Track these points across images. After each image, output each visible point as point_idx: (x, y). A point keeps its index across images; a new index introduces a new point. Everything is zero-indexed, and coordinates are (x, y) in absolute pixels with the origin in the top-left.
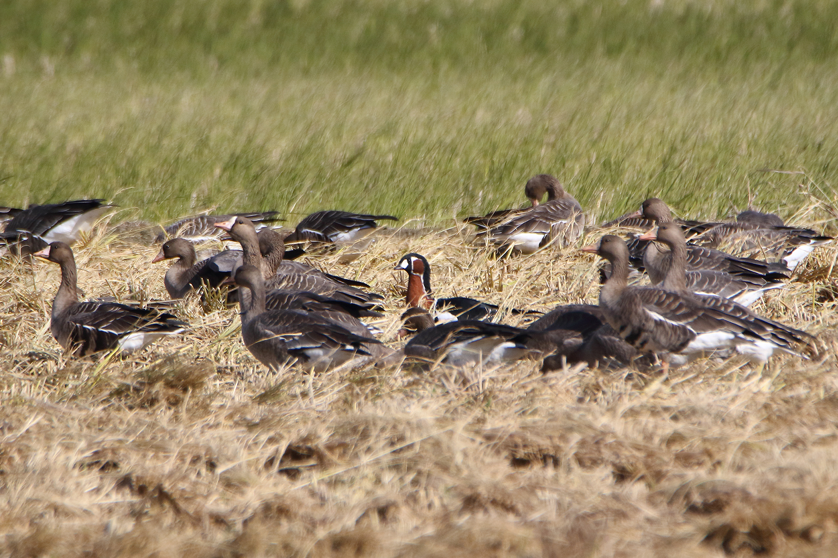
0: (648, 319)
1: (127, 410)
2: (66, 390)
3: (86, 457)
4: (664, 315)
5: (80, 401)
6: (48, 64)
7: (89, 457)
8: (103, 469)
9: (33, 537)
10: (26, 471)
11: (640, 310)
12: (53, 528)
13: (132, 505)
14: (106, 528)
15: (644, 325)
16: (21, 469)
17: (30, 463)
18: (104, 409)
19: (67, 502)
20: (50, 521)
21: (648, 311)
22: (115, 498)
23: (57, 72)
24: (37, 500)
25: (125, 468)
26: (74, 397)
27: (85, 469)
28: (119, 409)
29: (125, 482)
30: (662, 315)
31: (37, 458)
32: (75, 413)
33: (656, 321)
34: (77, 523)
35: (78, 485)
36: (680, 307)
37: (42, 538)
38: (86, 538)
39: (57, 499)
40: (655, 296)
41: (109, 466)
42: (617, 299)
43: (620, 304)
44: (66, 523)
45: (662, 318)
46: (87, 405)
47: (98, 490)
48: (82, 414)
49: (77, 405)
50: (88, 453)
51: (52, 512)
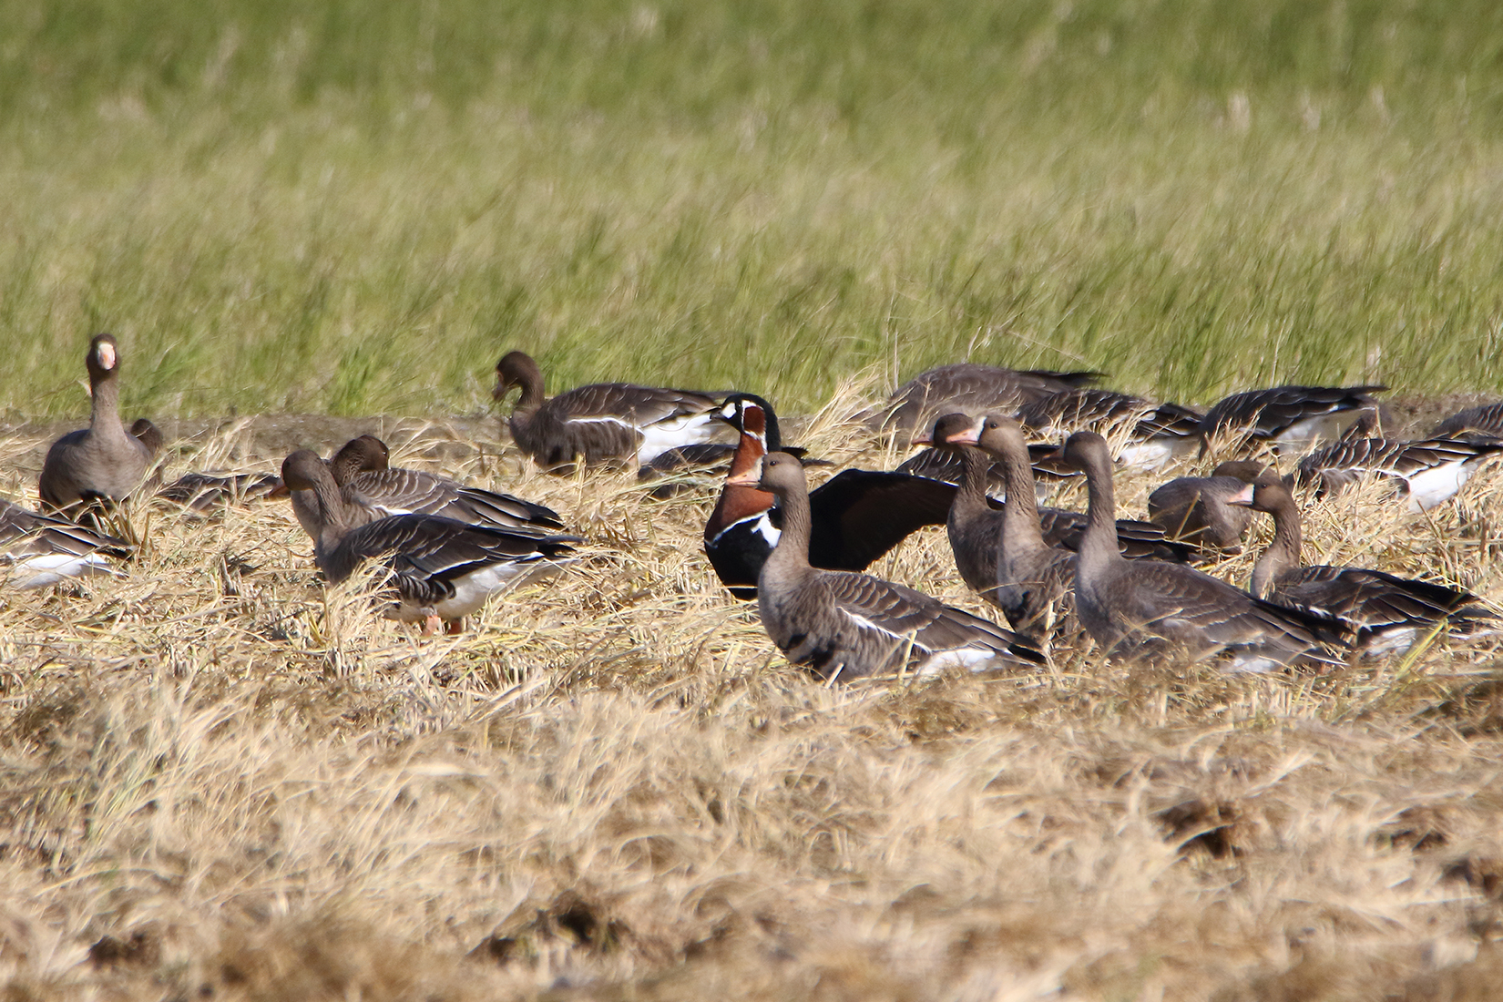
1: (1461, 738)
2: (1349, 702)
3: (1387, 823)
4: (876, 619)
5: (1376, 721)
7: (1394, 823)
9: (1295, 971)
10: (1282, 849)
11: (833, 610)
13: (1471, 910)
14: (1425, 954)
15: (839, 636)
16: (1272, 845)
17: (1288, 835)
18: (1419, 737)
19: (1356, 905)
20: (1326, 941)
21: (846, 612)
22: (1442, 895)
24: (1302, 904)
25: (1458, 846)
26: (1365, 715)
27: (1387, 847)
28: (1444, 737)
29: (1458, 871)
30: (871, 619)
31: (1298, 829)
32: (1368, 744)
33: (861, 629)
34: (1371, 945)
36: (902, 605)
37: (1312, 972)
38: (1392, 972)
39: (1337, 901)
40: (857, 588)
41: (1429, 841)
44: (1353, 944)
46: (1388, 729)
48: (1379, 746)
49: (1371, 730)
50: (1391, 818)
51: (1330, 925)
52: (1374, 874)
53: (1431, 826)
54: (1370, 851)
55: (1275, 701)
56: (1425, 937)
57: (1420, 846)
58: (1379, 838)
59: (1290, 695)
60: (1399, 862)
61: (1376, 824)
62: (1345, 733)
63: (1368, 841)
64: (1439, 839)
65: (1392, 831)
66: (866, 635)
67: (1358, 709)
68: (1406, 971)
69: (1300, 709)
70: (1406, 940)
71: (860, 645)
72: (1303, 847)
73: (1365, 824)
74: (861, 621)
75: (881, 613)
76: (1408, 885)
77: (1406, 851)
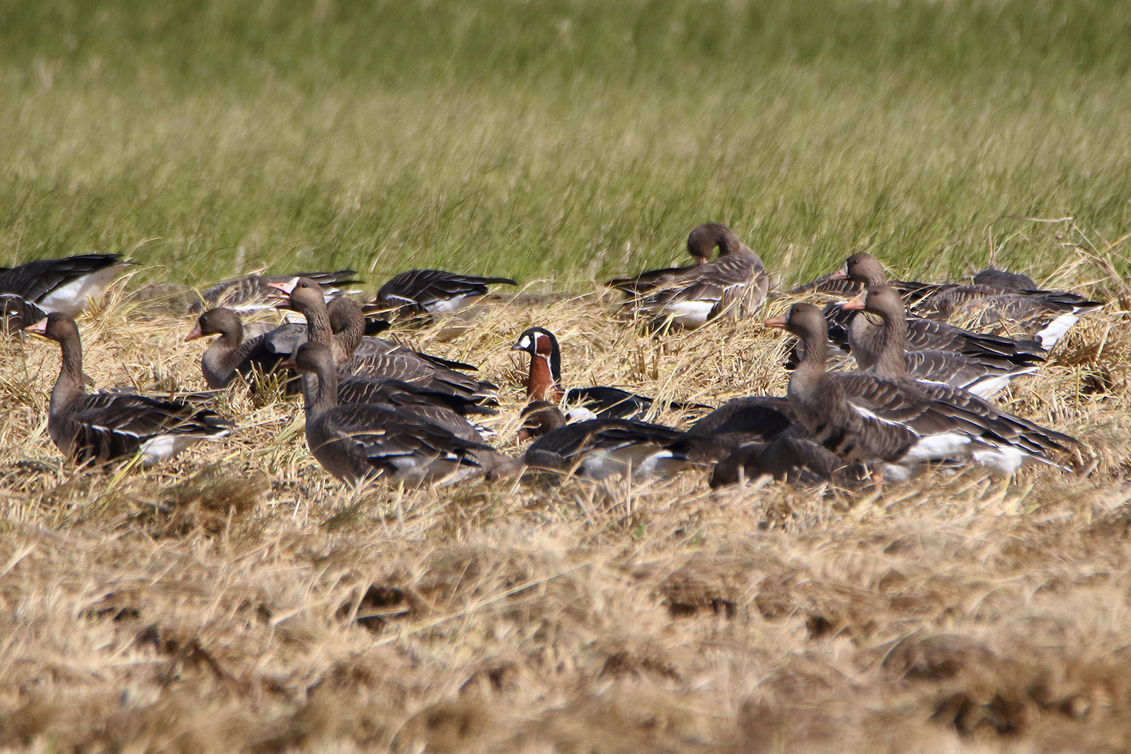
0: (854, 416)
1: (151, 539)
2: (68, 513)
3: (96, 603)
4: (876, 411)
5: (88, 527)
6: (45, 72)
7: (100, 603)
8: (118, 618)
9: (23, 712)
10: (15, 621)
11: (843, 405)
12: (52, 697)
13: (158, 667)
14: (123, 698)
15: (848, 425)
16: (10, 618)
17: (20, 611)
18: (120, 538)
19: (72, 664)
20: (48, 690)
21: (853, 406)
22: (135, 657)
23: (58, 82)
24: (31, 661)
25: (148, 618)
26: (80, 522)
27: (95, 619)
28: (140, 538)
29: (148, 637)
30: (873, 410)
31: (30, 604)
32: (82, 544)
33: (864, 419)
34: (83, 692)
35: (85, 639)
36: (897, 400)
37: (35, 711)
38: (96, 711)
39: (56, 659)
40: (863, 385)
41: (126, 615)
42: (812, 389)
43: (815, 396)
44: (68, 692)
45: (873, 415)
46: (97, 532)
47: (111, 648)
51: (50, 677)
53: (126, 603)
54: (82, 623)
55: (13, 512)
56: (122, 687)
58: (89, 614)
59: (24, 508)
60: (104, 631)
61: (88, 602)
62: (65, 535)
63: (80, 616)
64: (135, 614)
65: (98, 608)
66: (869, 423)
67: (75, 518)
68: (106, 711)
69: (31, 518)
70: (109, 689)
71: (864, 431)
72: (32, 619)
73: (80, 603)
74: (865, 412)
75: (881, 406)
77: (108, 621)
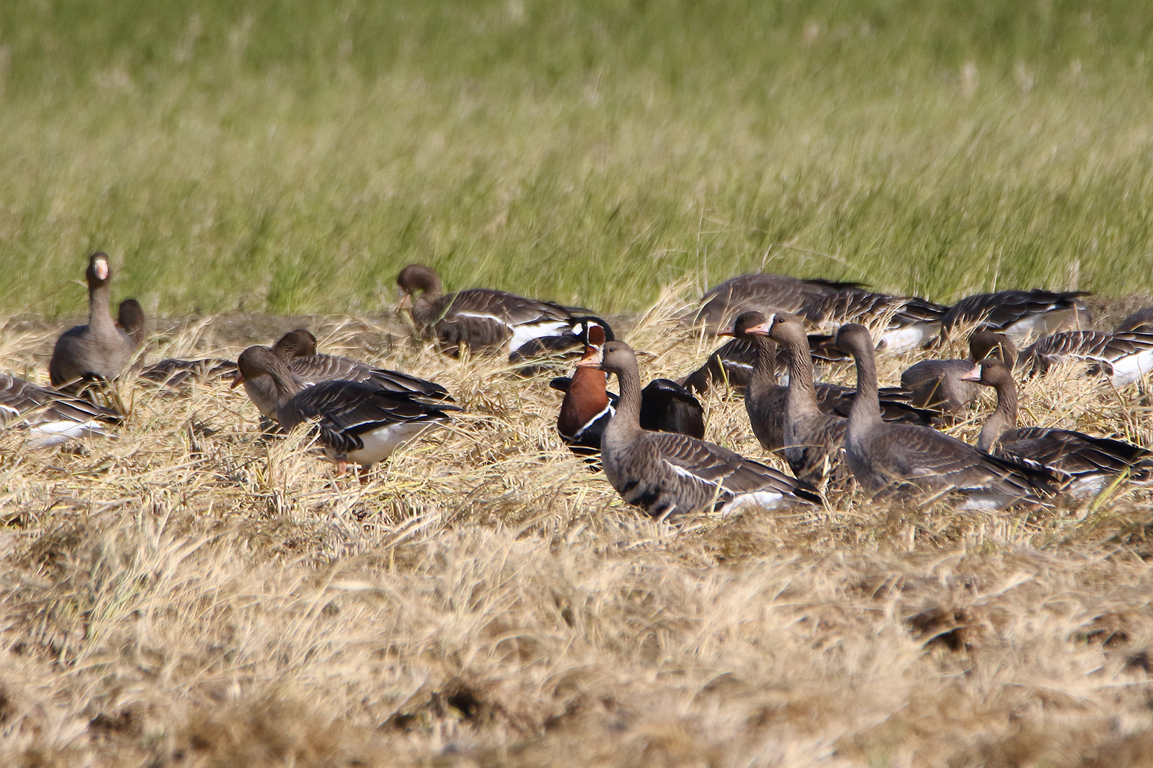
1: (1140, 559)
2: (1054, 533)
3: (1084, 626)
5: (1075, 547)
7: (1089, 626)
9: (1013, 740)
10: (1003, 645)
12: (1042, 724)
14: (1113, 725)
15: (664, 483)
16: (996, 642)
17: (1008, 635)
18: (1108, 558)
19: (1060, 687)
20: (1037, 714)
21: (669, 464)
22: (1124, 680)
24: (1019, 687)
25: (1139, 641)
26: (1067, 542)
27: (1084, 643)
28: (1127, 559)
29: (1138, 661)
32: (1070, 565)
34: (1071, 719)
37: (1027, 739)
38: (1087, 738)
40: (678, 445)
41: (1116, 639)
44: (1058, 718)
46: (1085, 552)
48: (1077, 566)
49: (1071, 553)
50: (1087, 621)
51: (1040, 703)
52: (1074, 664)
53: (1117, 627)
54: (1071, 647)
55: (998, 532)
56: (1113, 712)
57: (1109, 643)
58: (1079, 637)
59: (1010, 527)
60: (1092, 656)
61: (1076, 626)
62: (1051, 556)
63: (1069, 639)
64: (1124, 637)
65: (1087, 631)
66: (685, 481)
67: (1062, 538)
68: (1099, 738)
69: (1017, 538)
70: (1099, 714)
71: (680, 489)
72: (1019, 643)
73: (1068, 626)
74: (681, 471)
75: (696, 464)
76: (1100, 672)
77: (1098, 645)
